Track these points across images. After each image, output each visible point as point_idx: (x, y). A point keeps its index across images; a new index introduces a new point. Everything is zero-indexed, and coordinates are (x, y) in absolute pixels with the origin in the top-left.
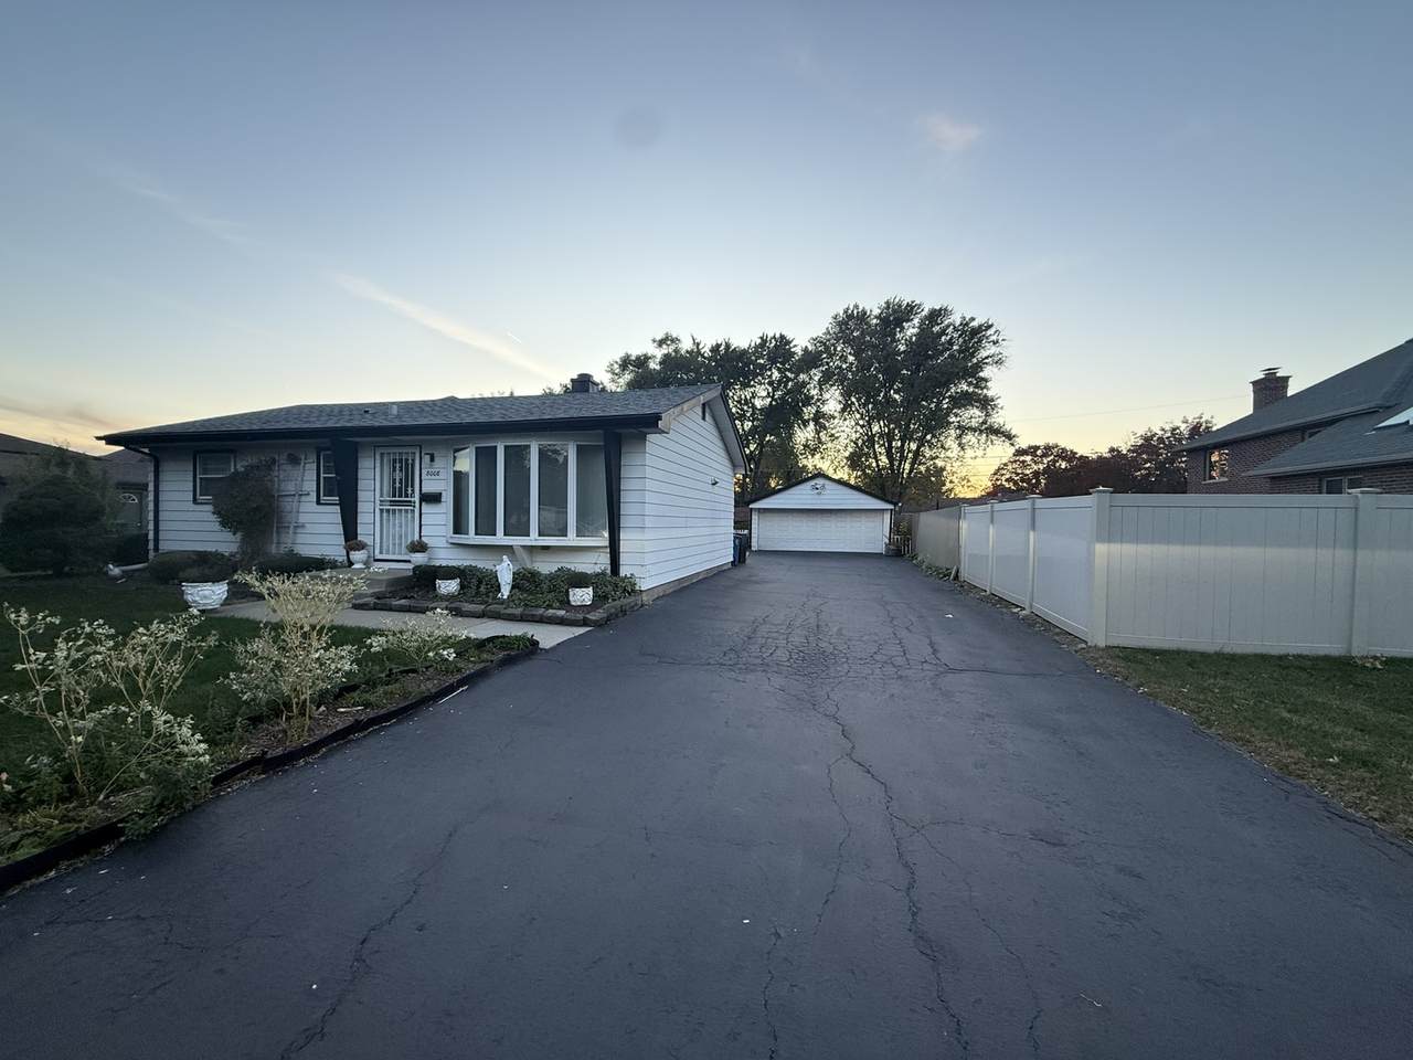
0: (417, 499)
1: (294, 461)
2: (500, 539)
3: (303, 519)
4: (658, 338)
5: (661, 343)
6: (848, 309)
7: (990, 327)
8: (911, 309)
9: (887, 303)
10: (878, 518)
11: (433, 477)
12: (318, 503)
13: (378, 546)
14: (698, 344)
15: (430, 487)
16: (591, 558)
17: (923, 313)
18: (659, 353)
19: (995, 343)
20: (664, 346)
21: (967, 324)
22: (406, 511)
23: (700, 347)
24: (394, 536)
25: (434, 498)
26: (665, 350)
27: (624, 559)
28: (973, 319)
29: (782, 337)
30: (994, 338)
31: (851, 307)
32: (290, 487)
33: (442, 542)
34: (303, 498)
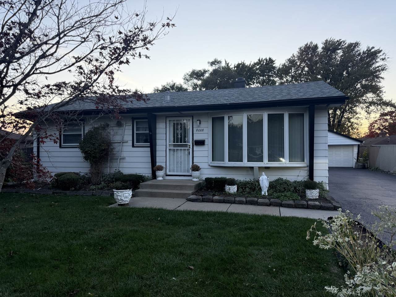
0: (191, 144)
1: (119, 125)
2: (246, 163)
3: (124, 154)
4: (211, 61)
5: (212, 63)
6: (307, 44)
7: (380, 52)
8: (339, 43)
9: (327, 41)
10: (350, 149)
11: (200, 132)
12: (133, 146)
13: (168, 168)
14: (228, 64)
15: (198, 137)
16: (296, 172)
17: (346, 45)
18: (211, 69)
19: (383, 59)
20: (214, 65)
21: (370, 50)
22: (184, 150)
23: (229, 65)
24: (177, 163)
25: (201, 143)
26: (214, 67)
27: (316, 173)
28: (373, 48)
29: (270, 59)
30: (383, 57)
31: (309, 43)
32: (117, 138)
33: (206, 165)
34: (125, 144)
